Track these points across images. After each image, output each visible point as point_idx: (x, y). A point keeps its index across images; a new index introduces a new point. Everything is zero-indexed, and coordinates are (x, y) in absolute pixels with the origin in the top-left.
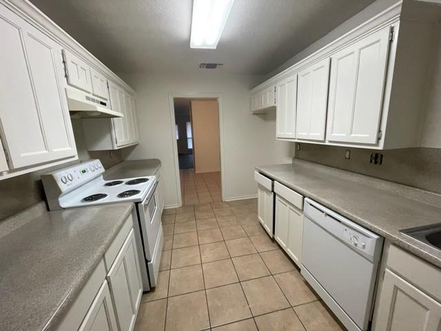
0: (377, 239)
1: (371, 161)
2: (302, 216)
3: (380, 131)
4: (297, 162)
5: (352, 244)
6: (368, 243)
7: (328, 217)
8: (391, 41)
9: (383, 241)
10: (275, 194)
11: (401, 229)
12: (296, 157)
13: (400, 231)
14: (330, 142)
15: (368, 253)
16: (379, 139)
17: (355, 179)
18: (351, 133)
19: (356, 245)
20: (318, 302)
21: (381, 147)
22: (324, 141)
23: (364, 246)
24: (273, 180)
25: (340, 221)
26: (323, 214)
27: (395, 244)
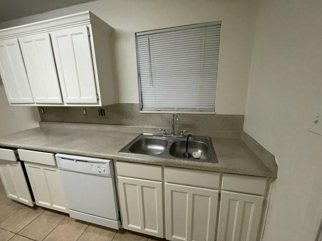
0: (110, 162)
1: (99, 114)
2: (58, 170)
3: (97, 95)
4: (45, 125)
5: (98, 173)
6: (105, 167)
7: (78, 162)
8: (89, 36)
9: (113, 161)
10: (22, 163)
11: (118, 151)
12: (43, 120)
13: (119, 152)
14: (68, 104)
15: (107, 173)
16: (98, 99)
17: (93, 128)
18: (81, 97)
19: (100, 172)
20: (90, 227)
21: (100, 105)
22: (63, 104)
23: (104, 170)
24: (15, 149)
25: (86, 161)
26: (74, 161)
27: (119, 161)
